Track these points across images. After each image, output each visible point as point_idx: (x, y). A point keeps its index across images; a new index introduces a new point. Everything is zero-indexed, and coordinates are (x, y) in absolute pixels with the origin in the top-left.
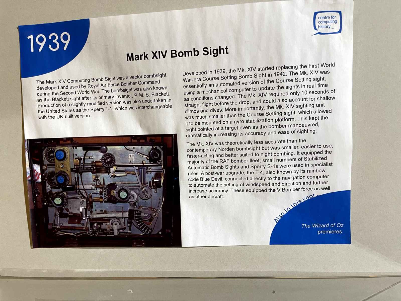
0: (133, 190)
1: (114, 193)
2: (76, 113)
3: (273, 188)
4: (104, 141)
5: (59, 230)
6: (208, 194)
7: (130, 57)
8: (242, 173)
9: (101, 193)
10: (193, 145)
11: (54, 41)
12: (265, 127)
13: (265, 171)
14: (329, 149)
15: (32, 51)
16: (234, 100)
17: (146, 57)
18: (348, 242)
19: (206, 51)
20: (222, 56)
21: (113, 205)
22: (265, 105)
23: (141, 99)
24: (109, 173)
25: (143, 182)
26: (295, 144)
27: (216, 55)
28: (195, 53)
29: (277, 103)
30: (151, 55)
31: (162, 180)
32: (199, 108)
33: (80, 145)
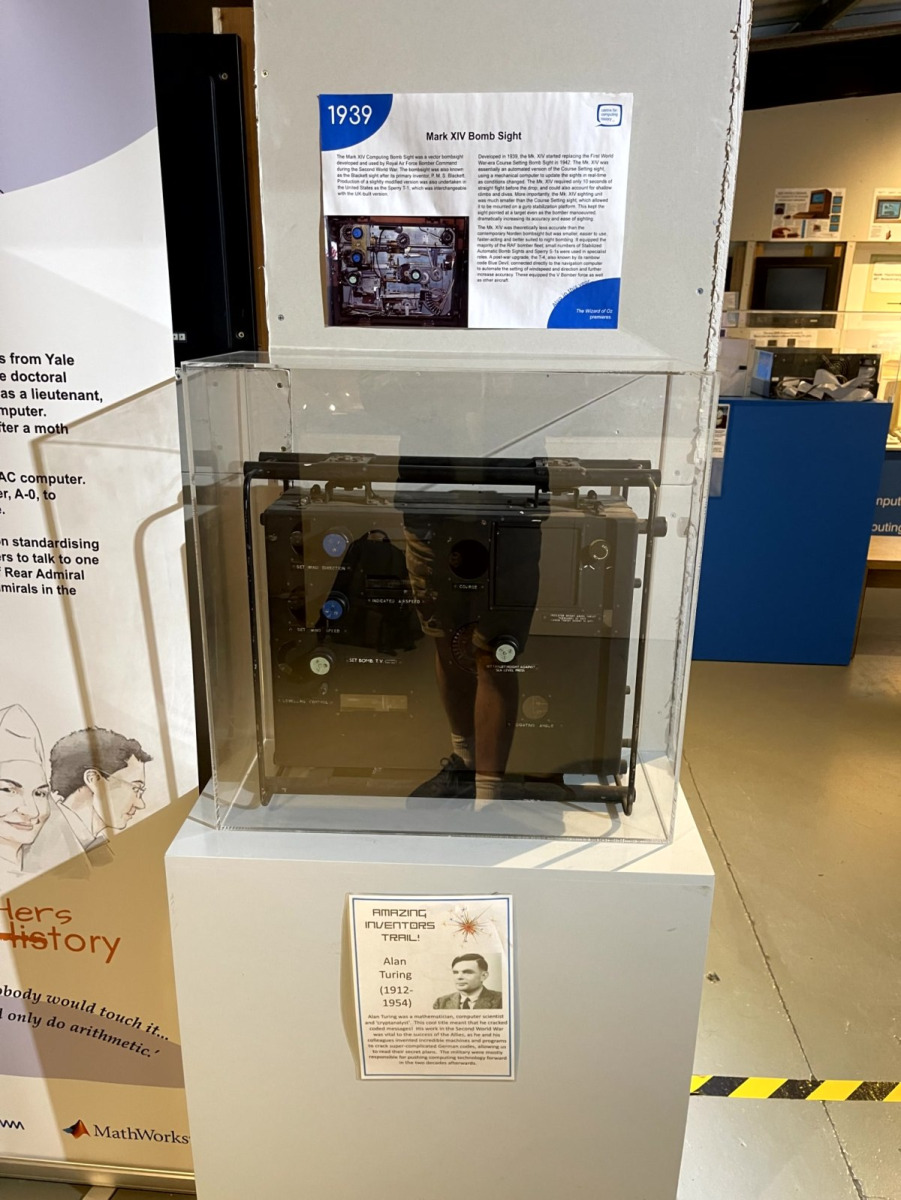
0: (425, 271)
1: (407, 273)
2: (373, 191)
3: (553, 272)
4: (400, 221)
5: (353, 309)
6: (494, 278)
7: (430, 136)
8: (527, 257)
9: (395, 274)
10: (484, 228)
11: (356, 114)
12: (549, 213)
13: (547, 256)
14: (603, 237)
15: (333, 122)
16: (523, 185)
17: (445, 137)
18: (615, 327)
19: (502, 136)
20: (515, 141)
21: (406, 286)
22: (550, 192)
23: (438, 180)
24: (403, 253)
25: (436, 264)
26: (574, 231)
27: (510, 140)
28: (491, 136)
29: (562, 191)
30: (450, 136)
31: (453, 262)
32: (492, 192)
33: (376, 224)
